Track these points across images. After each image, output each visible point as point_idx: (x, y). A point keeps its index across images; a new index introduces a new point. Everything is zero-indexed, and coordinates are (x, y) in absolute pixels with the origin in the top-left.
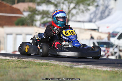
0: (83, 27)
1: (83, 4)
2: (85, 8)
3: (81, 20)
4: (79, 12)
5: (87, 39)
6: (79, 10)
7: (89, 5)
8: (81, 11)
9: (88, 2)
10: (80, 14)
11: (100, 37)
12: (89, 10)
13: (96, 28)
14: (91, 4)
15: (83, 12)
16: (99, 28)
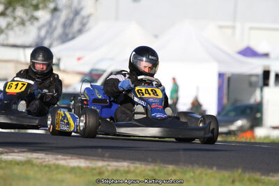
1: (23, 5)
2: (27, 14)
3: (19, 42)
4: (14, 24)
6: (15, 18)
7: (36, 7)
8: (18, 20)
9: (34, 2)
10: (17, 29)
12: (37, 19)
14: (41, 6)
15: (23, 23)
16: (59, 60)
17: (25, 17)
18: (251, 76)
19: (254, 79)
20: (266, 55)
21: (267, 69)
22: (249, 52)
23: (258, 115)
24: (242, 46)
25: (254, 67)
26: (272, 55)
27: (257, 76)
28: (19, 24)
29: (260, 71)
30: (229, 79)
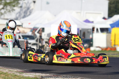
1: (10, 5)
2: (11, 8)
4: (7, 12)
6: (7, 10)
7: (14, 6)
8: (8, 10)
9: (13, 4)
11: (24, 31)
12: (14, 10)
13: (20, 24)
14: (16, 5)
15: (10, 11)
16: (22, 24)
17: (10, 9)
18: (88, 29)
19: (89, 30)
20: (93, 22)
22: (87, 21)
23: (91, 43)
24: (85, 19)
25: (89, 26)
26: (95, 22)
27: (90, 29)
28: (8, 12)
29: (91, 28)
30: (81, 31)
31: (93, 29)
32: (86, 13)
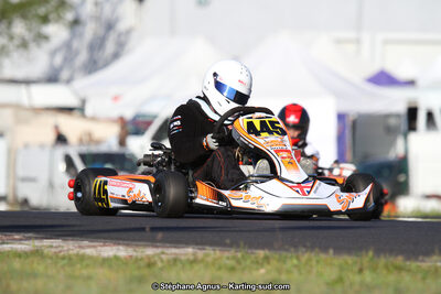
0: (25, 101)
1: (24, 17)
2: (30, 30)
3: (19, 74)
4: (11, 47)
5: (42, 146)
6: (11, 38)
7: (45, 20)
8: (17, 42)
9: (42, 11)
10: (16, 55)
11: (90, 135)
12: (46, 38)
13: (72, 101)
14: (51, 16)
15: (24, 45)
16: (84, 102)
17: (28, 36)
18: (387, 116)
19: (393, 122)
20: (411, 83)
21: (413, 105)
22: (383, 79)
23: (402, 178)
24: (373, 69)
25: (393, 102)
26: (421, 82)
27: (398, 116)
28: (18, 47)
29: (401, 108)
30: (354, 123)
31: (412, 113)
32: (386, 42)
